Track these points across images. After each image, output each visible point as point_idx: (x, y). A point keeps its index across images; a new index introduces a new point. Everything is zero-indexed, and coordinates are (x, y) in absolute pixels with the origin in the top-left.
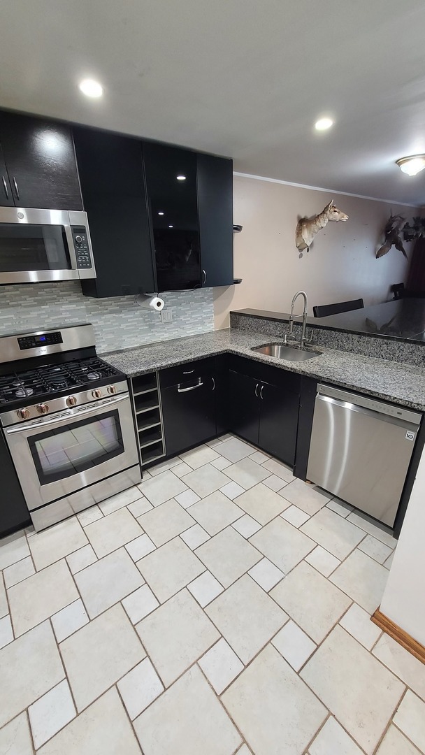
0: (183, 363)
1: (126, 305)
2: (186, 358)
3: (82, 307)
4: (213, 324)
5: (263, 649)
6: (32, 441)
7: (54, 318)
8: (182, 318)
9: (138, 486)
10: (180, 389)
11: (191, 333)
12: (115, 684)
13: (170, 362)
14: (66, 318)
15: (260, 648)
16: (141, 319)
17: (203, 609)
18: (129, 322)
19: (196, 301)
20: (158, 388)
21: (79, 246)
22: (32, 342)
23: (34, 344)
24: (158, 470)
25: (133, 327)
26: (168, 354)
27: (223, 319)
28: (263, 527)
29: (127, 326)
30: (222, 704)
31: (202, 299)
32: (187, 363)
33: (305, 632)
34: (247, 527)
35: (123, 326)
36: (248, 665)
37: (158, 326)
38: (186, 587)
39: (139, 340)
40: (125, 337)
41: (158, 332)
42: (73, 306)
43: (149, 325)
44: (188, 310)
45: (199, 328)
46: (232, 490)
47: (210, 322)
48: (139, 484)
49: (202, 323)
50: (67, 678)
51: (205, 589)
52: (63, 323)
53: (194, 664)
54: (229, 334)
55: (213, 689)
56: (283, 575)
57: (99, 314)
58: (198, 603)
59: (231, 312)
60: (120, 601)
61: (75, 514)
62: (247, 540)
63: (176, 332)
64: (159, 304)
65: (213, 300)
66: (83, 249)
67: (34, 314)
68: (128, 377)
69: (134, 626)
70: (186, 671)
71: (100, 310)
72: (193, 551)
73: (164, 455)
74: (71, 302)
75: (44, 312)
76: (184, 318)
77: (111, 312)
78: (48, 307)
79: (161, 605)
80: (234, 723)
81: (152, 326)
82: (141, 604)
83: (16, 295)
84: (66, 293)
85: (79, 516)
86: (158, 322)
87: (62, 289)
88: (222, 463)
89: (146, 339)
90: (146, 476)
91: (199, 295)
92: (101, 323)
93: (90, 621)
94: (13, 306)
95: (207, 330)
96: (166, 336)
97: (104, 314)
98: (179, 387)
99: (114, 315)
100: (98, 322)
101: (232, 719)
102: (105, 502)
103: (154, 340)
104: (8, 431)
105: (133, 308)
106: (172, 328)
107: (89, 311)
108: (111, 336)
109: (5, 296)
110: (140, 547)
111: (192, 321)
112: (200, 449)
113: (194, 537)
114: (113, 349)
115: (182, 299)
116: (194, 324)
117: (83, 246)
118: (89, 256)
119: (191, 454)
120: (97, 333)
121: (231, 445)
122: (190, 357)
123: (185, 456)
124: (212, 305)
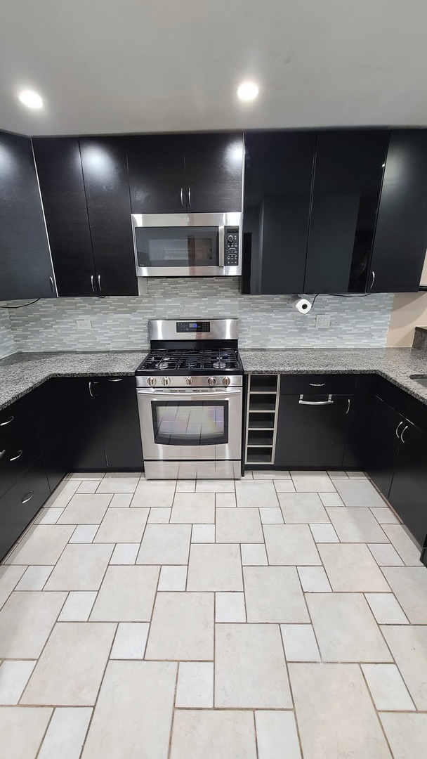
0: (310, 373)
1: (278, 305)
2: (316, 369)
3: (236, 303)
4: (385, 339)
5: (242, 709)
6: (155, 405)
7: (210, 309)
8: (342, 326)
9: (236, 482)
10: (303, 400)
11: (351, 344)
12: (119, 623)
13: (295, 369)
14: (220, 311)
15: (240, 706)
16: (292, 321)
17: (215, 623)
18: (278, 323)
19: (366, 309)
20: (277, 393)
21: (231, 245)
22: (186, 327)
23: (187, 329)
24: (262, 475)
25: (282, 328)
26: (302, 361)
27: (405, 335)
28: (333, 592)
29: (275, 327)
30: (173, 717)
31: (376, 308)
32: (315, 375)
33: (299, 740)
34: (313, 580)
35: (271, 326)
36: (218, 709)
37: (310, 331)
38: (215, 592)
39: (285, 342)
40: (271, 337)
41: (309, 338)
42: (228, 301)
43: (300, 328)
44: (352, 318)
45: (363, 341)
46: (324, 532)
47: (381, 337)
48: (238, 479)
49: (369, 335)
50: (98, 591)
51: (230, 609)
52: (216, 316)
53: (176, 661)
54: (409, 354)
55: (175, 696)
56: (318, 659)
57: (250, 311)
58: (215, 614)
59: (417, 328)
60: (161, 565)
61: (177, 480)
62: (304, 593)
63: (332, 341)
64: (305, 307)
65: (392, 310)
66: (234, 247)
67: (195, 304)
68: (246, 373)
69: (157, 591)
70: (166, 660)
71: (253, 307)
72: (242, 566)
73: (272, 463)
74: (227, 297)
75: (203, 303)
76: (345, 326)
77: (262, 311)
78: (206, 299)
79: (186, 591)
80: (170, 743)
81: (303, 330)
82: (173, 579)
83: (185, 287)
84: (224, 288)
85: (180, 482)
86: (311, 327)
87: (221, 285)
88: (332, 499)
89: (294, 342)
90: (248, 475)
91: (371, 302)
92: (250, 320)
93: (135, 564)
94: (181, 296)
95: (373, 345)
96: (317, 343)
97: (256, 311)
98: (301, 398)
99: (265, 314)
100: (247, 318)
101: (171, 738)
102: (203, 481)
103: (303, 345)
104: (140, 391)
105: (286, 309)
106: (328, 336)
107: (241, 307)
108: (258, 334)
109: (176, 288)
110: (204, 533)
111: (356, 331)
112: (317, 474)
113: (253, 554)
114: (258, 346)
115: (346, 305)
116: (358, 335)
117: (234, 245)
118: (237, 254)
119: (305, 474)
120: (245, 329)
121: (359, 486)
122: (321, 369)
123: (295, 474)
124: (389, 315)
